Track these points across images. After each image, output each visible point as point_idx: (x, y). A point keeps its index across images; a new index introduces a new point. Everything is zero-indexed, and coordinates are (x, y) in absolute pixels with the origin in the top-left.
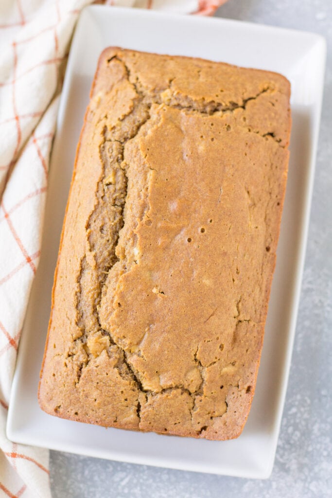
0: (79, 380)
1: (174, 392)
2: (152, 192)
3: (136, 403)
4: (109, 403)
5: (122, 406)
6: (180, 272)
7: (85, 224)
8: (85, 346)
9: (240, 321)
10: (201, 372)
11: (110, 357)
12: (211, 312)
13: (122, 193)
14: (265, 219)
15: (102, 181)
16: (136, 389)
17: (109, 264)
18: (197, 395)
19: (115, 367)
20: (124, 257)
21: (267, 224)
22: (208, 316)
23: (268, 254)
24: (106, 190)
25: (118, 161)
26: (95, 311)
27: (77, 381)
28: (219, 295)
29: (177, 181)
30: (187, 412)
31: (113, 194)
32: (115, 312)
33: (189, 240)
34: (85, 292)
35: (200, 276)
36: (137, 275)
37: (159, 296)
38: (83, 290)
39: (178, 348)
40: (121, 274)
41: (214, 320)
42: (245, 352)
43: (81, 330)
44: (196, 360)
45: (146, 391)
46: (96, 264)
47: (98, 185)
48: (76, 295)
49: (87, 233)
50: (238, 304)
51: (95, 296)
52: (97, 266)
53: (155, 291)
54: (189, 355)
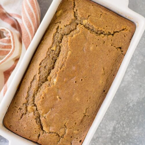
0: (21, 119)
1: (54, 134)
2: (68, 60)
3: (39, 134)
4: (29, 131)
5: (34, 133)
6: (69, 93)
7: (39, 63)
8: (26, 107)
9: (85, 116)
10: (65, 130)
11: (34, 115)
12: (76, 110)
13: (57, 55)
14: (107, 80)
15: (50, 48)
16: (40, 129)
17: (44, 81)
18: (61, 137)
19: (35, 119)
20: (50, 80)
21: (107, 82)
22: (74, 111)
23: (104, 93)
24: (51, 52)
25: (59, 42)
26: (34, 96)
27: (20, 119)
28: (80, 105)
29: (78, 58)
30: (56, 142)
31: (53, 55)
32: (41, 100)
33: (76, 82)
34: (32, 88)
35: (76, 97)
36: (53, 89)
37: (59, 99)
38: (32, 87)
39: (59, 119)
40: (47, 87)
41: (76, 114)
42: (84, 127)
43: (27, 101)
44: (65, 125)
45: (44, 131)
46: (39, 79)
47: (49, 49)
48: (29, 88)
49: (39, 67)
50: (86, 109)
51: (36, 91)
52: (39, 80)
53: (58, 97)
54: (63, 123)
